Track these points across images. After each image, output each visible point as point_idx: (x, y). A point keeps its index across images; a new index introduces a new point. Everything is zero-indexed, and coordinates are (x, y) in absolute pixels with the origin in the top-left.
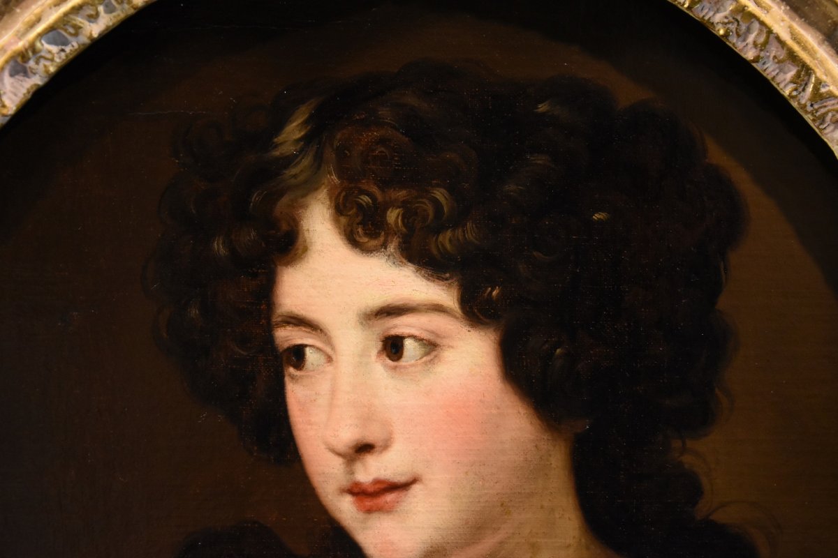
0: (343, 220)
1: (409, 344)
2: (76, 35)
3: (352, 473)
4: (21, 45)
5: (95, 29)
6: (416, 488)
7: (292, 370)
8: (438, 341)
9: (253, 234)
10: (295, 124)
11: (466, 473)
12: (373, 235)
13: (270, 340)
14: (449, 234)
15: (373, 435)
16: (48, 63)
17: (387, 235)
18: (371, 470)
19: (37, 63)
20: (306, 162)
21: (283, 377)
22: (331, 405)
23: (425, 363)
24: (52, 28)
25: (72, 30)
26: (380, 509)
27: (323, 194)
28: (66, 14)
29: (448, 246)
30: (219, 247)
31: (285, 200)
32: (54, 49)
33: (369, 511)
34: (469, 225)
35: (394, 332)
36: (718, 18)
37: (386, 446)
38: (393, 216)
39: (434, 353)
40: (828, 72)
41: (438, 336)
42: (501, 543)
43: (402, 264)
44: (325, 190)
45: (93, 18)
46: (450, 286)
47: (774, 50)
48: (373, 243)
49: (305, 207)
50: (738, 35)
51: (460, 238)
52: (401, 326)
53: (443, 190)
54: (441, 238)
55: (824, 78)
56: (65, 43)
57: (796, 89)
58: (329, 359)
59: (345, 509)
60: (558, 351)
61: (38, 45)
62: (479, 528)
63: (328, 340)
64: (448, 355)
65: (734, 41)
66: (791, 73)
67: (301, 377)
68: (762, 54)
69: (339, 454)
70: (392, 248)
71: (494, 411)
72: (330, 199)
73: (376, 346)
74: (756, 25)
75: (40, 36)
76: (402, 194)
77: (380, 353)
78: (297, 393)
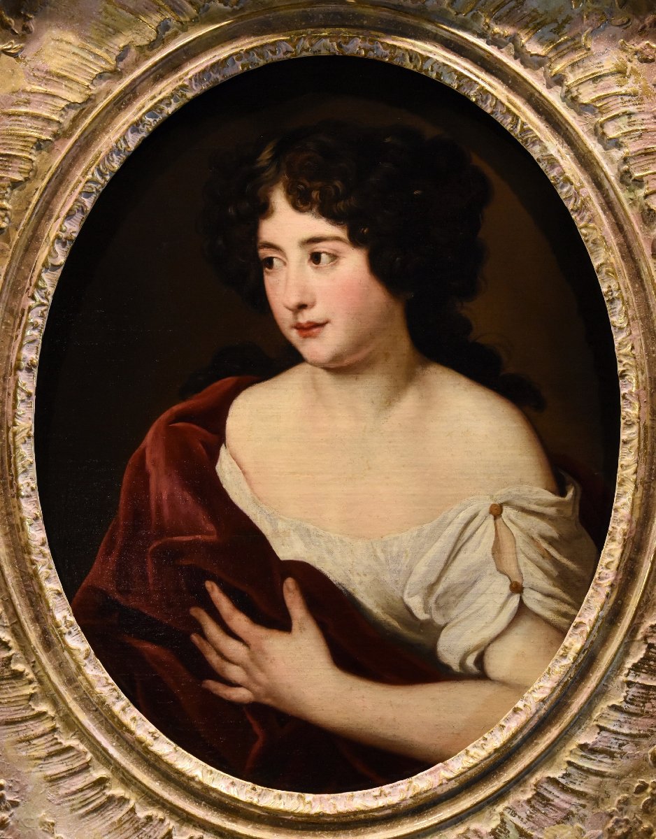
0: (291, 197)
1: (324, 256)
2: (161, 113)
3: (296, 318)
4: (136, 118)
5: (170, 110)
6: (328, 326)
7: (267, 269)
8: (338, 254)
9: (247, 204)
10: (266, 152)
11: (353, 318)
12: (305, 204)
13: (256, 254)
14: (342, 203)
15: (306, 300)
16: (148, 127)
17: (312, 203)
18: (306, 317)
19: (144, 127)
20: (272, 169)
21: (263, 272)
22: (286, 286)
23: (332, 265)
24: (149, 110)
25: (159, 111)
26: (310, 336)
27: (281, 185)
28: (155, 104)
29: (342, 208)
30: (231, 211)
31: (263, 187)
32: (151, 120)
33: (305, 337)
34: (352, 198)
35: (317, 250)
36: (472, 93)
37: (313, 305)
38: (315, 194)
39: (336, 261)
40: (527, 118)
41: (338, 252)
42: (371, 353)
43: (319, 218)
44: (282, 183)
45: (169, 105)
46: (343, 228)
47: (500, 108)
48: (305, 208)
49: (272, 191)
50: (482, 101)
51: (348, 205)
52: (320, 247)
53: (339, 182)
54: (338, 205)
55: (525, 121)
56: (157, 117)
57: (512, 127)
58: (285, 264)
59: (294, 336)
60: (398, 259)
61: (143, 118)
62: (359, 345)
63: (284, 255)
64: (343, 261)
65: (480, 104)
66: (510, 120)
67: (272, 272)
68: (494, 110)
69: (290, 309)
70: (314, 210)
71: (366, 288)
72: (284, 187)
73: (307, 257)
74: (490, 96)
75: (144, 114)
76: (319, 184)
77: (309, 261)
78: (269, 280)
